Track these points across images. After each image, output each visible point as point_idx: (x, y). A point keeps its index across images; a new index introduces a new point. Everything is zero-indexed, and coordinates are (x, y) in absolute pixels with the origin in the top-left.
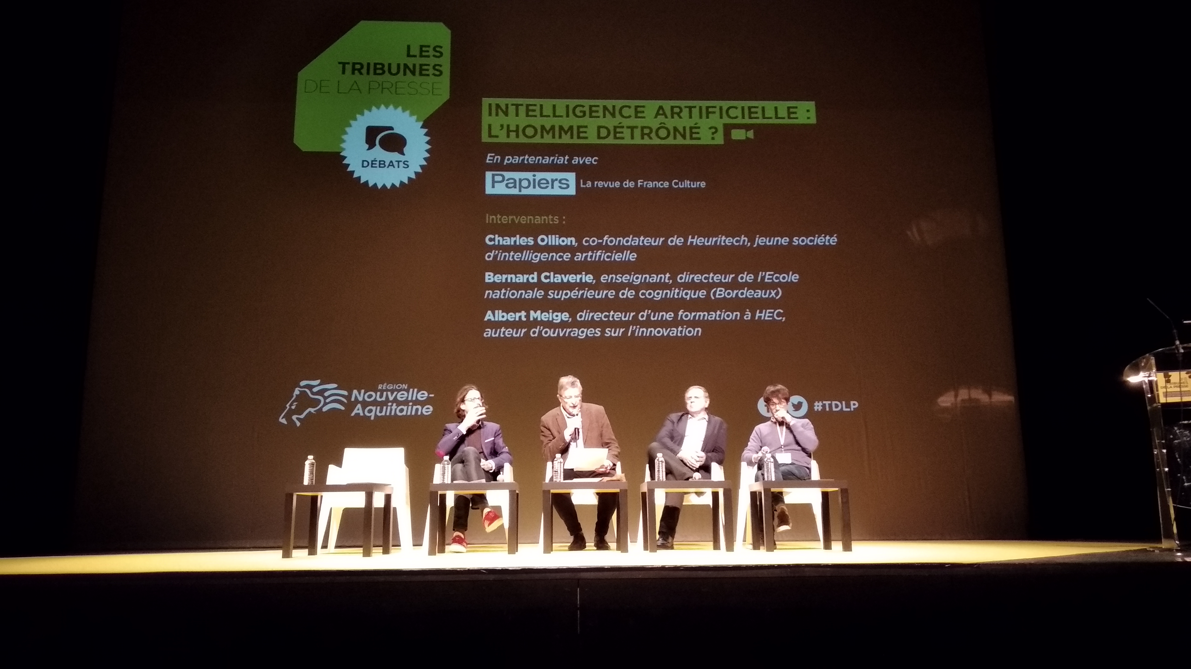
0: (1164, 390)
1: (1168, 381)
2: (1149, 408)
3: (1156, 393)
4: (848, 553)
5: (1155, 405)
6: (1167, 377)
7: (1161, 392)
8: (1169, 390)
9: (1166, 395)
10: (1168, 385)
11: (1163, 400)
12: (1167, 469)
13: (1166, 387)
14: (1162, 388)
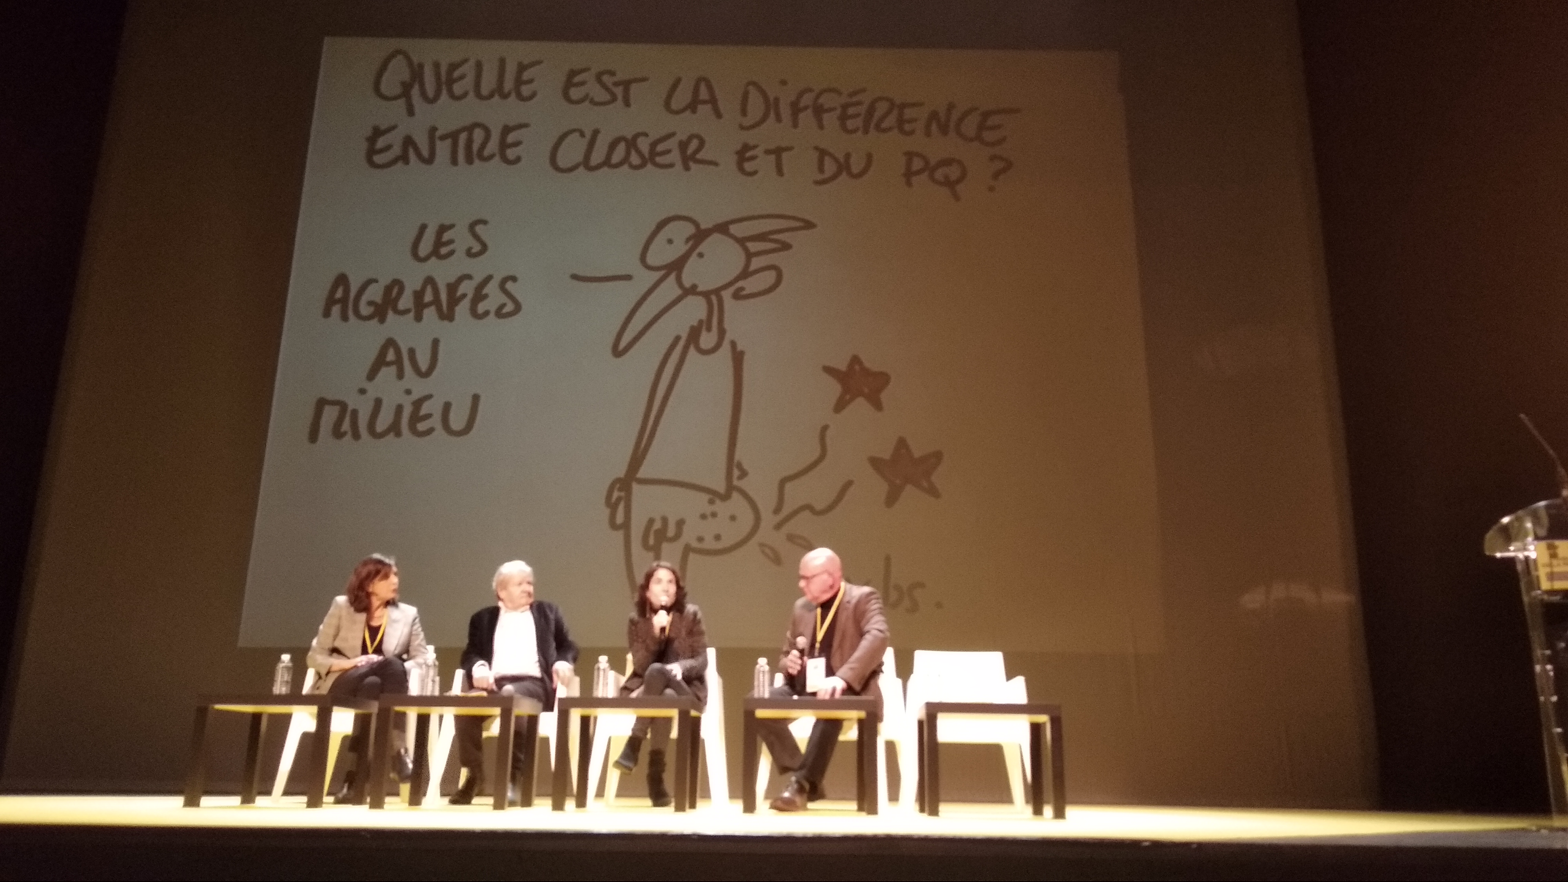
0: (1548, 570)
1: (1553, 556)
2: (1526, 599)
3: (1534, 573)
4: (1060, 822)
5: (1534, 593)
6: (1552, 548)
7: (1542, 573)
8: (1556, 569)
9: (1552, 577)
10: (1555, 562)
11: (1545, 585)
12: (1554, 699)
13: (1550, 565)
14: (1544, 565)
